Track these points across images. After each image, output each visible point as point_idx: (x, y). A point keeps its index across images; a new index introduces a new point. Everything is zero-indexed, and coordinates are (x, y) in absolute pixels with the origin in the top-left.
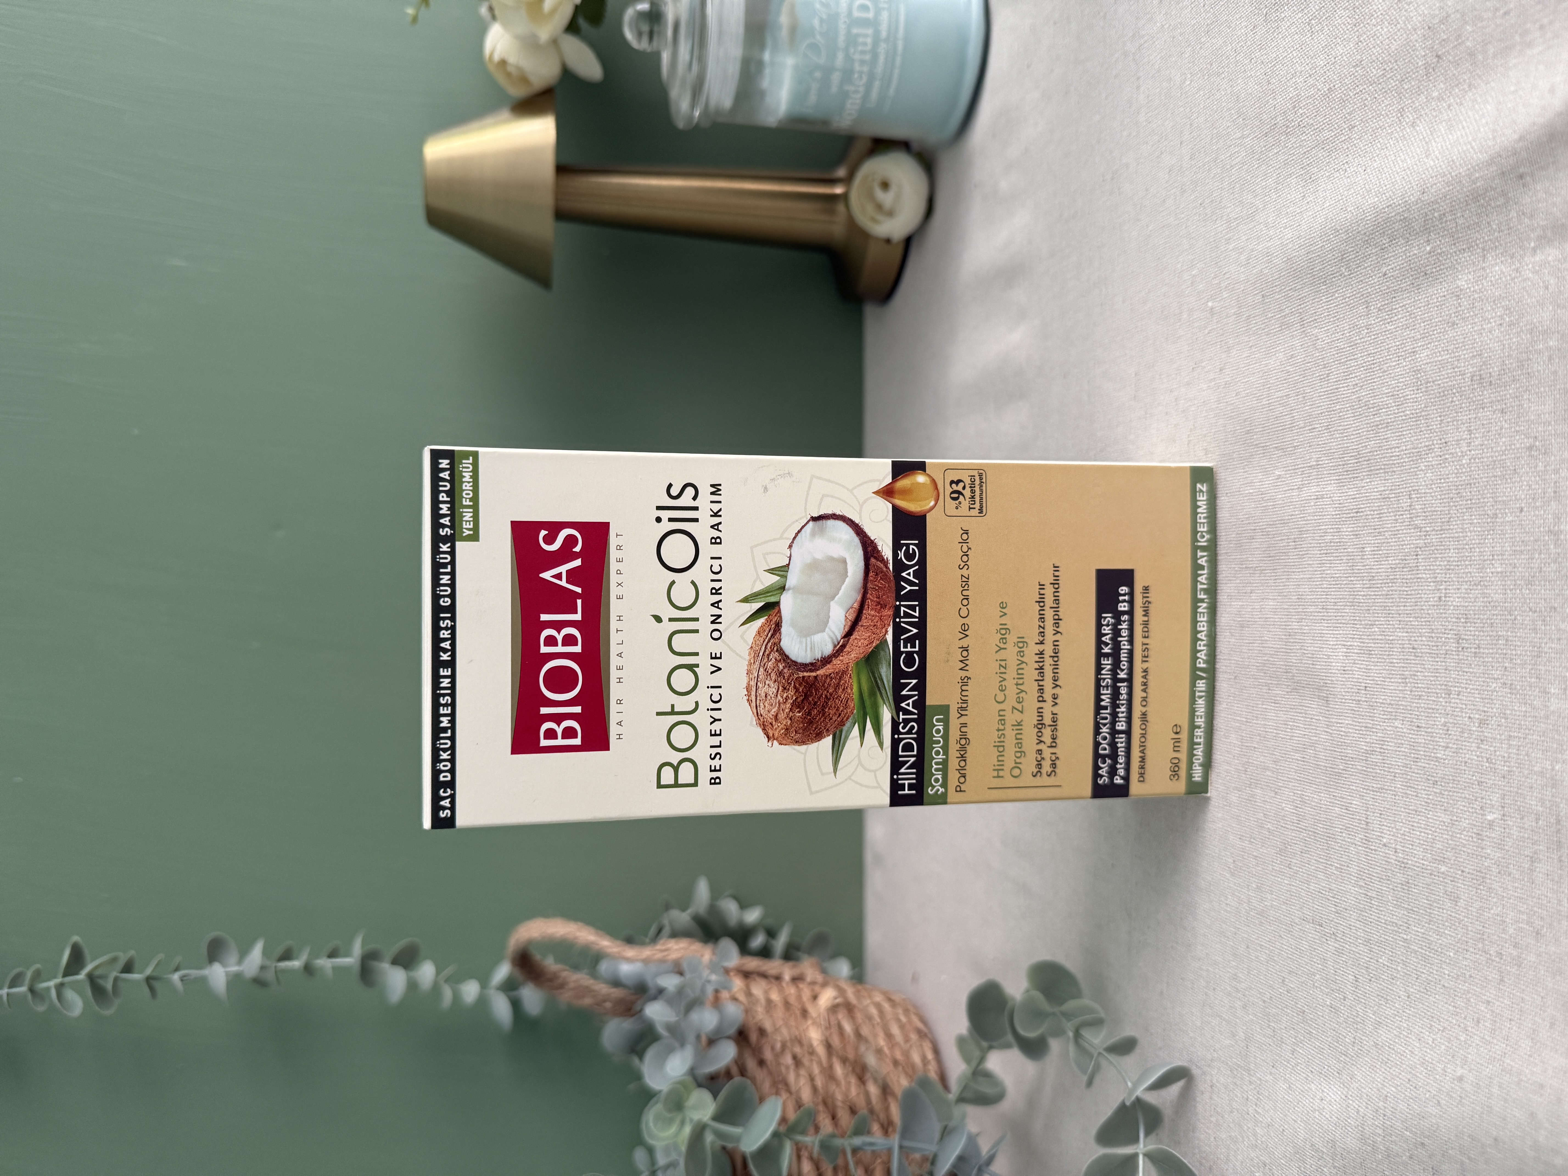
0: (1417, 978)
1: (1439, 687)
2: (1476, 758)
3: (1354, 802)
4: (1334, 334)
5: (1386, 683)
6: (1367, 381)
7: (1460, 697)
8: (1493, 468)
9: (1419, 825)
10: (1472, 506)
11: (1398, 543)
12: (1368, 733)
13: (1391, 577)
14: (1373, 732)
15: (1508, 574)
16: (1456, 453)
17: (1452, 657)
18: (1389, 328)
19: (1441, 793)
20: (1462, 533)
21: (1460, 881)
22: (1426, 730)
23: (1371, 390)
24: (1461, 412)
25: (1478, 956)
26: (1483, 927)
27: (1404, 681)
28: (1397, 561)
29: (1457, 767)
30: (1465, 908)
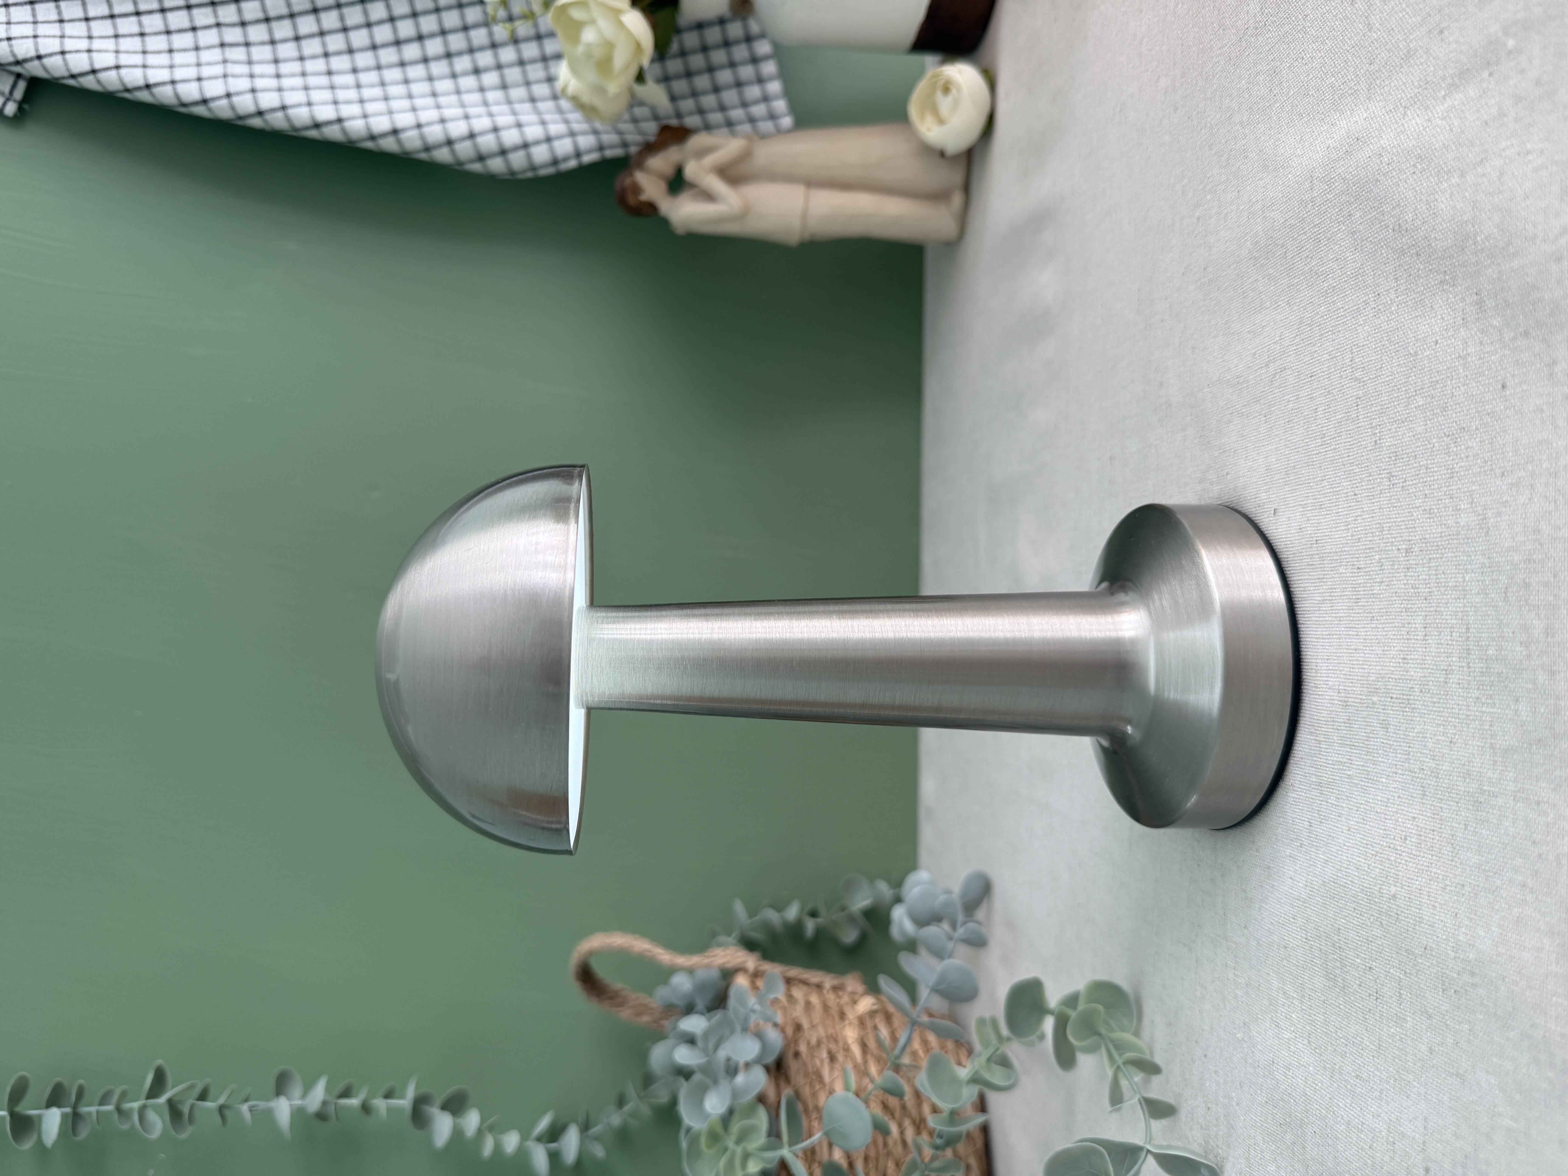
0: (1357, 810)
2: (1403, 586)
8: (1416, 309)
13: (1338, 431)
14: (1324, 582)
15: (1428, 405)
16: (1387, 302)
19: (1377, 628)
21: (1390, 708)
22: (1364, 570)
25: (1405, 777)
26: (1409, 747)
28: (1343, 415)
30: (1395, 733)
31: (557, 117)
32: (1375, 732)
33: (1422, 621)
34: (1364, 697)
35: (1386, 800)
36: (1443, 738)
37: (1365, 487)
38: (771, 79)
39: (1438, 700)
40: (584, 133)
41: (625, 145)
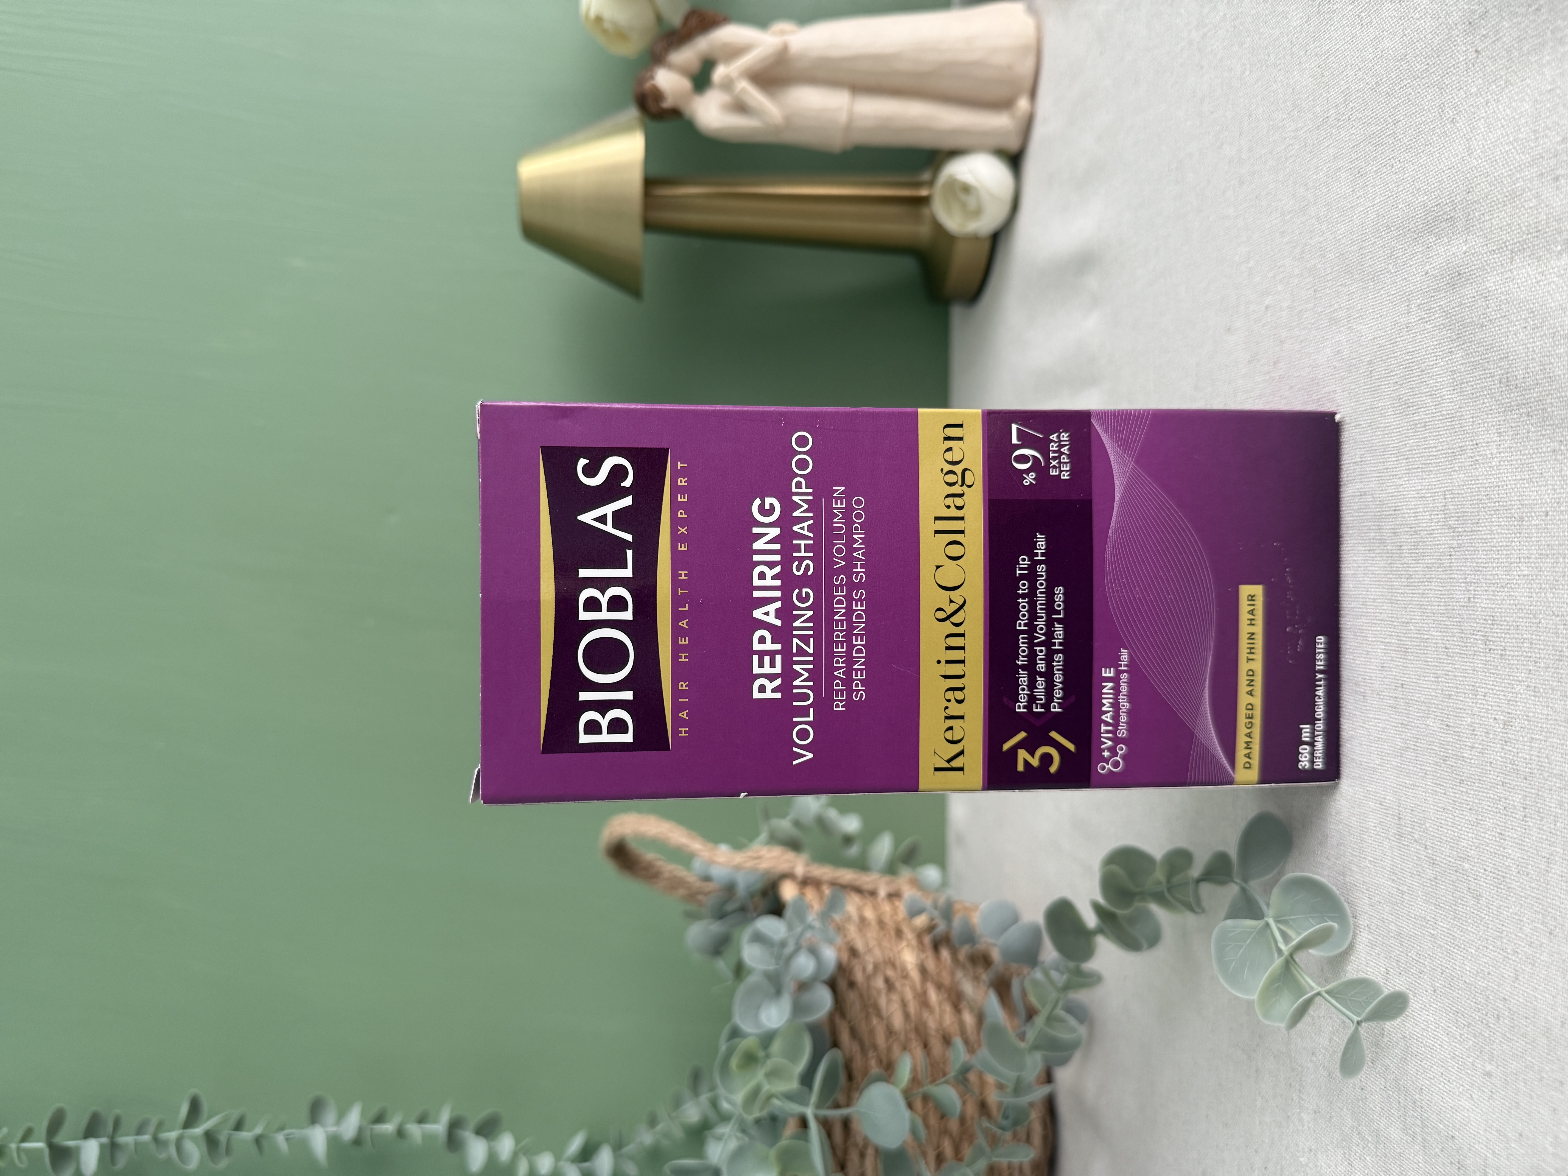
0: (1442, 973)
1: (1467, 687)
2: (1500, 759)
3: (1388, 798)
5: (1421, 682)
6: (1406, 379)
7: (1486, 698)
8: (1521, 471)
10: (1500, 508)
11: (1434, 543)
12: (1404, 730)
13: (1427, 576)
14: (1408, 729)
15: (1534, 577)
16: (1487, 455)
17: (1480, 658)
18: (1427, 327)
19: (1467, 792)
20: (1490, 534)
21: (1483, 880)
22: (1455, 729)
24: (1491, 414)
25: (1496, 954)
26: (1502, 925)
27: (1436, 679)
28: (1433, 561)
29: (1482, 767)
30: (1486, 907)
32: (1465, 899)
33: (1522, 801)
34: (1453, 860)
35: (1475, 973)
36: (1542, 927)
37: (1457, 643)
39: (1537, 886)
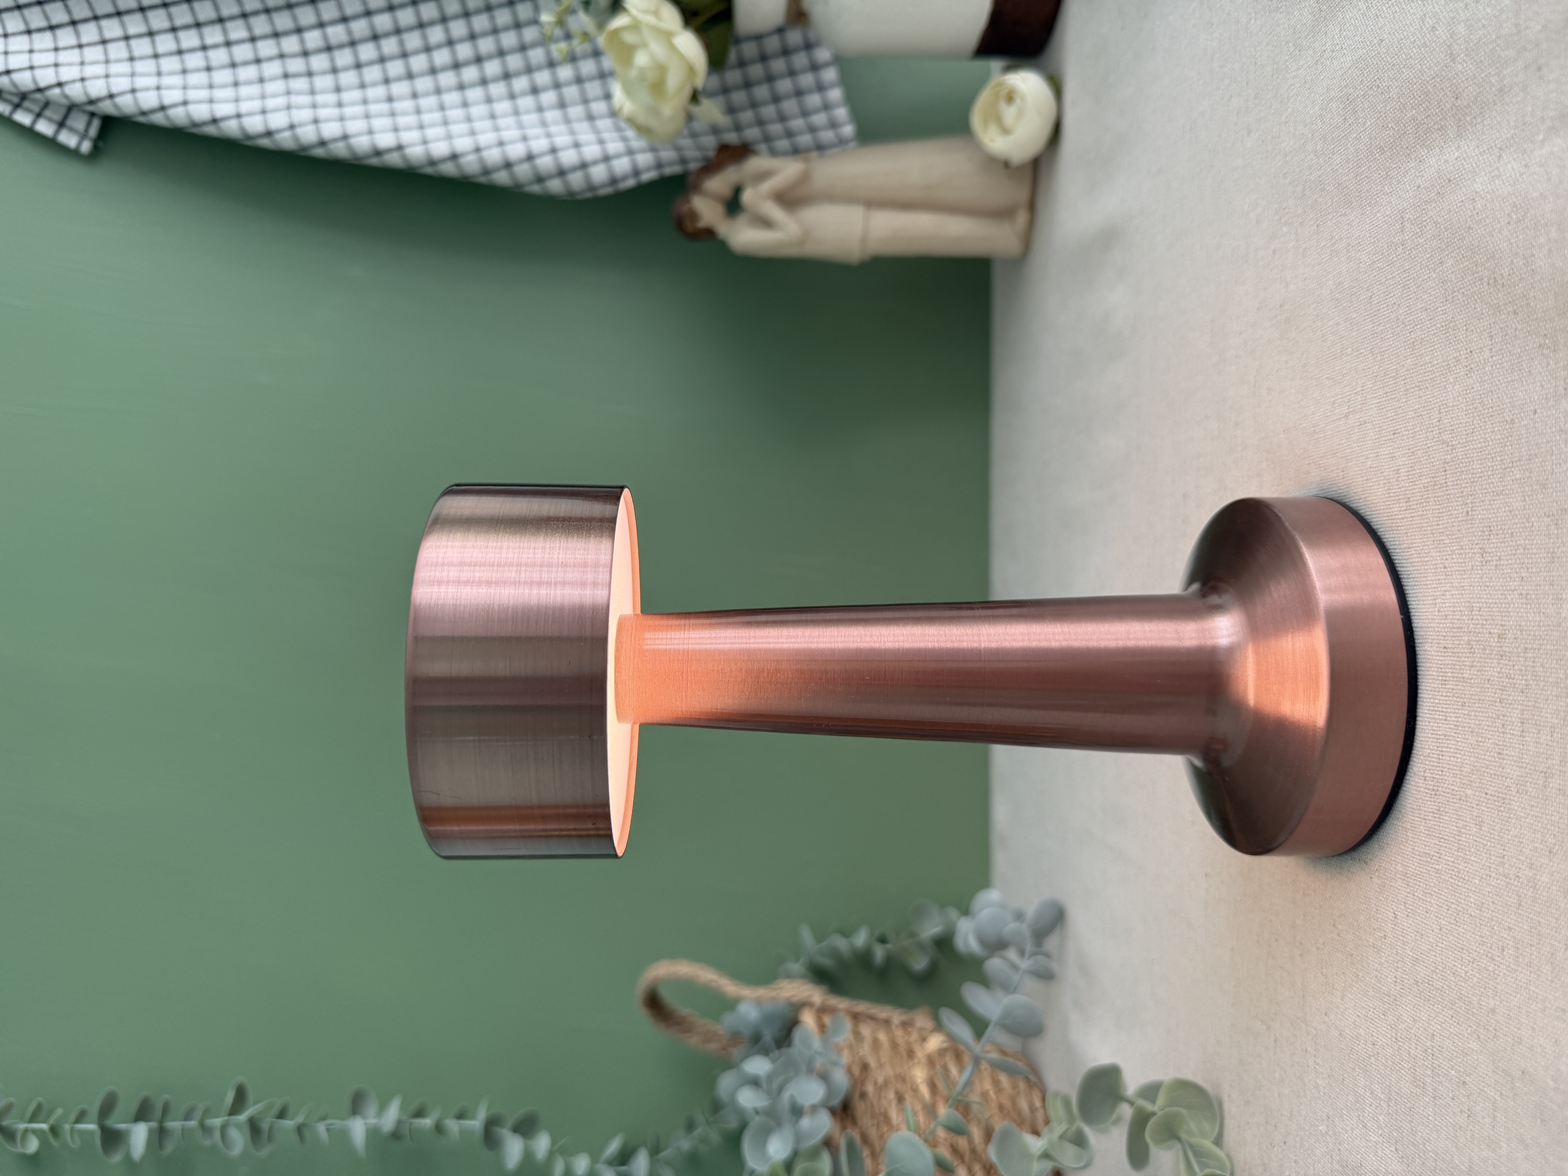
2: (1496, 674)
4: (1374, 254)
8: (1512, 372)
9: (1448, 749)
13: (1424, 497)
17: (1476, 572)
20: (1484, 442)
21: (1484, 804)
23: (1407, 307)
28: (1429, 480)
29: (1481, 685)
30: (1488, 832)
31: (615, 135)
33: (1519, 715)
38: (832, 86)
40: (642, 151)
41: (683, 161)
